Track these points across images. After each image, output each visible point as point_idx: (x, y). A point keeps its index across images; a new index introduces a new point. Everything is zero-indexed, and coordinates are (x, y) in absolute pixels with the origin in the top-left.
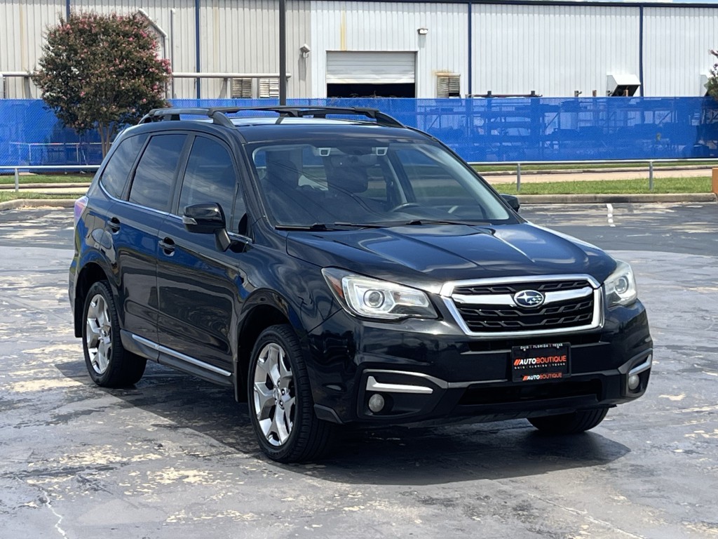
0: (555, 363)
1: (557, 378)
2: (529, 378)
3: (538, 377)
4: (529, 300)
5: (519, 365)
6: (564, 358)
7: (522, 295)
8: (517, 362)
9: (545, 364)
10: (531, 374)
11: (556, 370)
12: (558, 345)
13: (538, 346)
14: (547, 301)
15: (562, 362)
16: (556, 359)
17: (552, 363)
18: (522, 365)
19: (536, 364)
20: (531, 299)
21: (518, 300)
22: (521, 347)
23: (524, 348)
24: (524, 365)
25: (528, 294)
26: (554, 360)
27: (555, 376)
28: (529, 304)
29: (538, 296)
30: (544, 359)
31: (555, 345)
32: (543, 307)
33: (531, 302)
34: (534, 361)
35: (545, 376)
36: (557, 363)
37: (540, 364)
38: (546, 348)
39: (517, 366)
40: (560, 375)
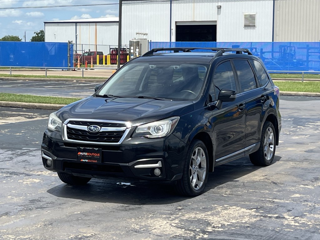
0: (95, 156)
1: (94, 163)
2: (83, 160)
3: (87, 161)
4: (93, 129)
5: (80, 155)
6: (99, 155)
7: (91, 127)
8: (79, 153)
9: (90, 156)
10: (84, 159)
11: (95, 159)
12: (96, 149)
13: (88, 148)
14: (101, 131)
15: (98, 156)
16: (95, 155)
17: (94, 156)
18: (81, 155)
19: (87, 155)
20: (94, 129)
21: (89, 129)
22: (81, 148)
23: (82, 148)
24: (82, 155)
25: (94, 127)
26: (94, 155)
27: (94, 161)
28: (93, 131)
29: (97, 128)
30: (91, 154)
31: (95, 149)
32: (99, 132)
33: (94, 130)
34: (86, 154)
35: (90, 161)
36: (96, 156)
37: (89, 155)
38: (91, 149)
39: (79, 155)
40: (96, 161)
